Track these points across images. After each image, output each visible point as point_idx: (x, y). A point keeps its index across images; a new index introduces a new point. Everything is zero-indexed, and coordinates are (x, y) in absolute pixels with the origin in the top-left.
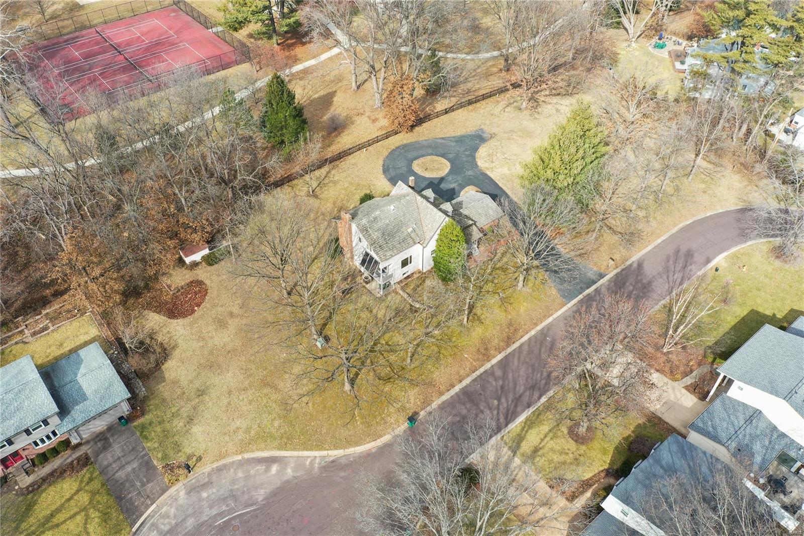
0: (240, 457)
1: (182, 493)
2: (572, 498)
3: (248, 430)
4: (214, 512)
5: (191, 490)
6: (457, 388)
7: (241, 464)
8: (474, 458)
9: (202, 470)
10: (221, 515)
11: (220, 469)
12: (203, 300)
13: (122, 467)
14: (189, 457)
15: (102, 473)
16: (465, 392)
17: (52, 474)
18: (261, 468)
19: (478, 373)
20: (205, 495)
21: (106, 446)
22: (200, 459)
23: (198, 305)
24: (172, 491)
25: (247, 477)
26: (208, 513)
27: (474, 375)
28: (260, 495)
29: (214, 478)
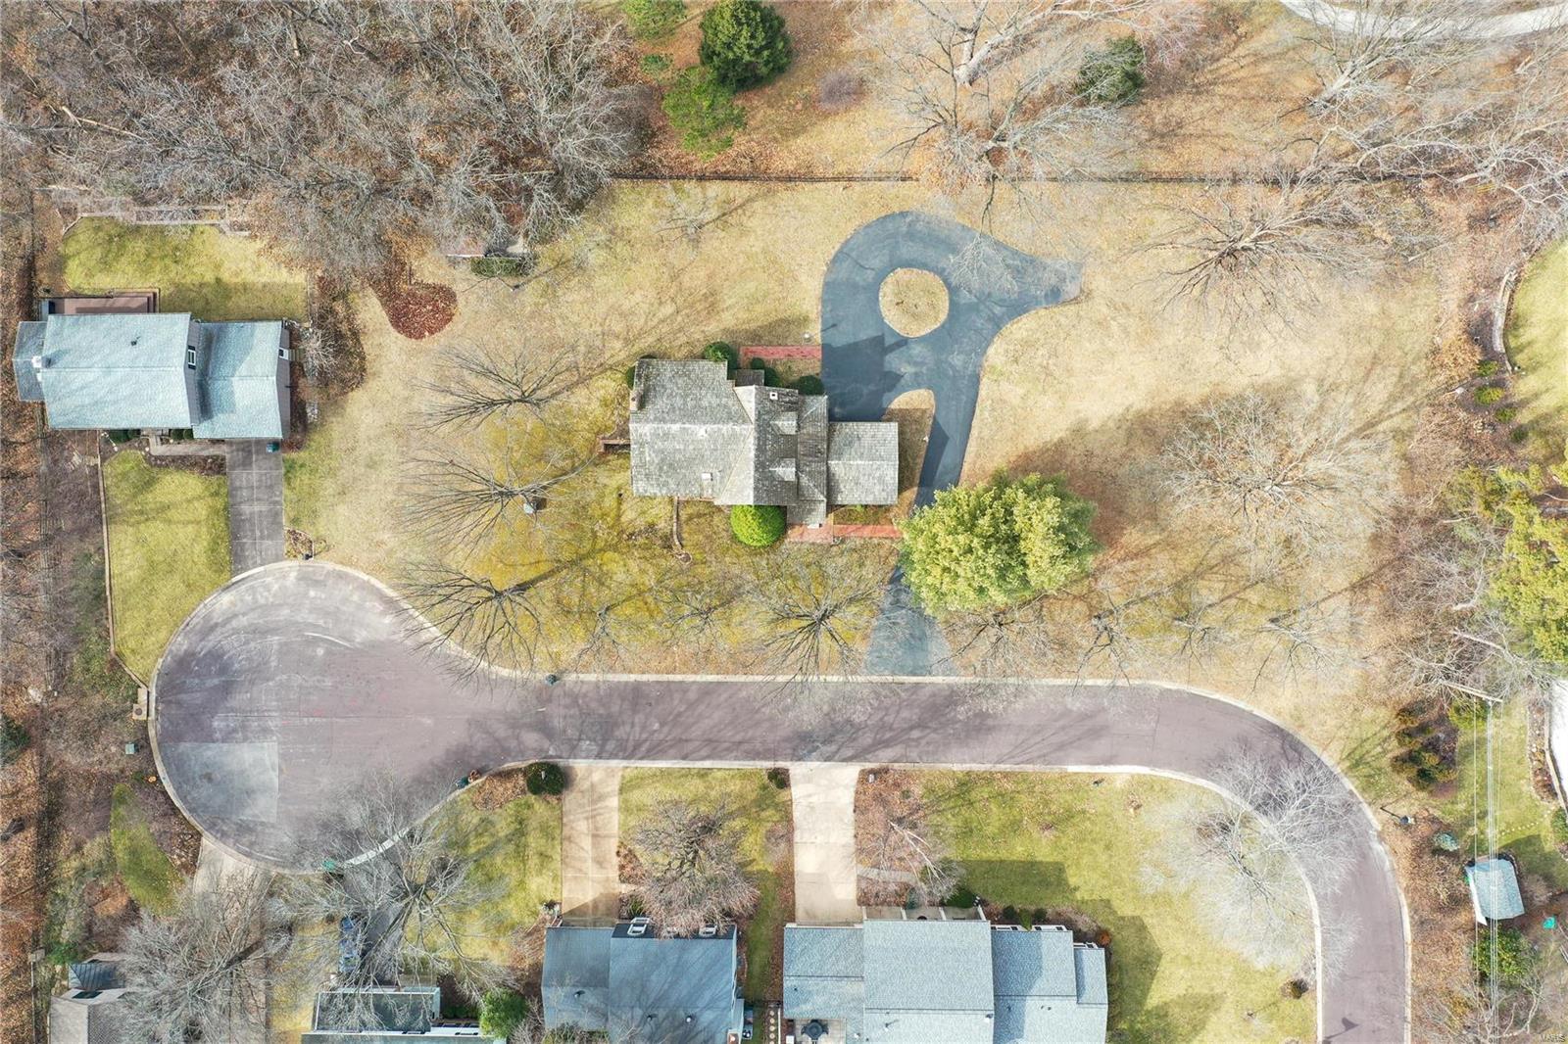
0: (366, 578)
1: (293, 575)
2: (624, 879)
3: (390, 553)
4: (311, 619)
5: (304, 578)
6: (633, 677)
7: (364, 586)
8: (579, 766)
9: (325, 564)
10: (315, 626)
11: (341, 576)
12: (439, 329)
13: (250, 500)
14: (320, 539)
15: (229, 494)
16: (637, 689)
17: (183, 458)
18: (379, 607)
19: (671, 677)
20: (312, 593)
21: (246, 463)
22: (328, 549)
23: (431, 333)
24: (286, 564)
25: (360, 607)
26: (304, 616)
27: (665, 677)
28: (361, 636)
29: (330, 582)
